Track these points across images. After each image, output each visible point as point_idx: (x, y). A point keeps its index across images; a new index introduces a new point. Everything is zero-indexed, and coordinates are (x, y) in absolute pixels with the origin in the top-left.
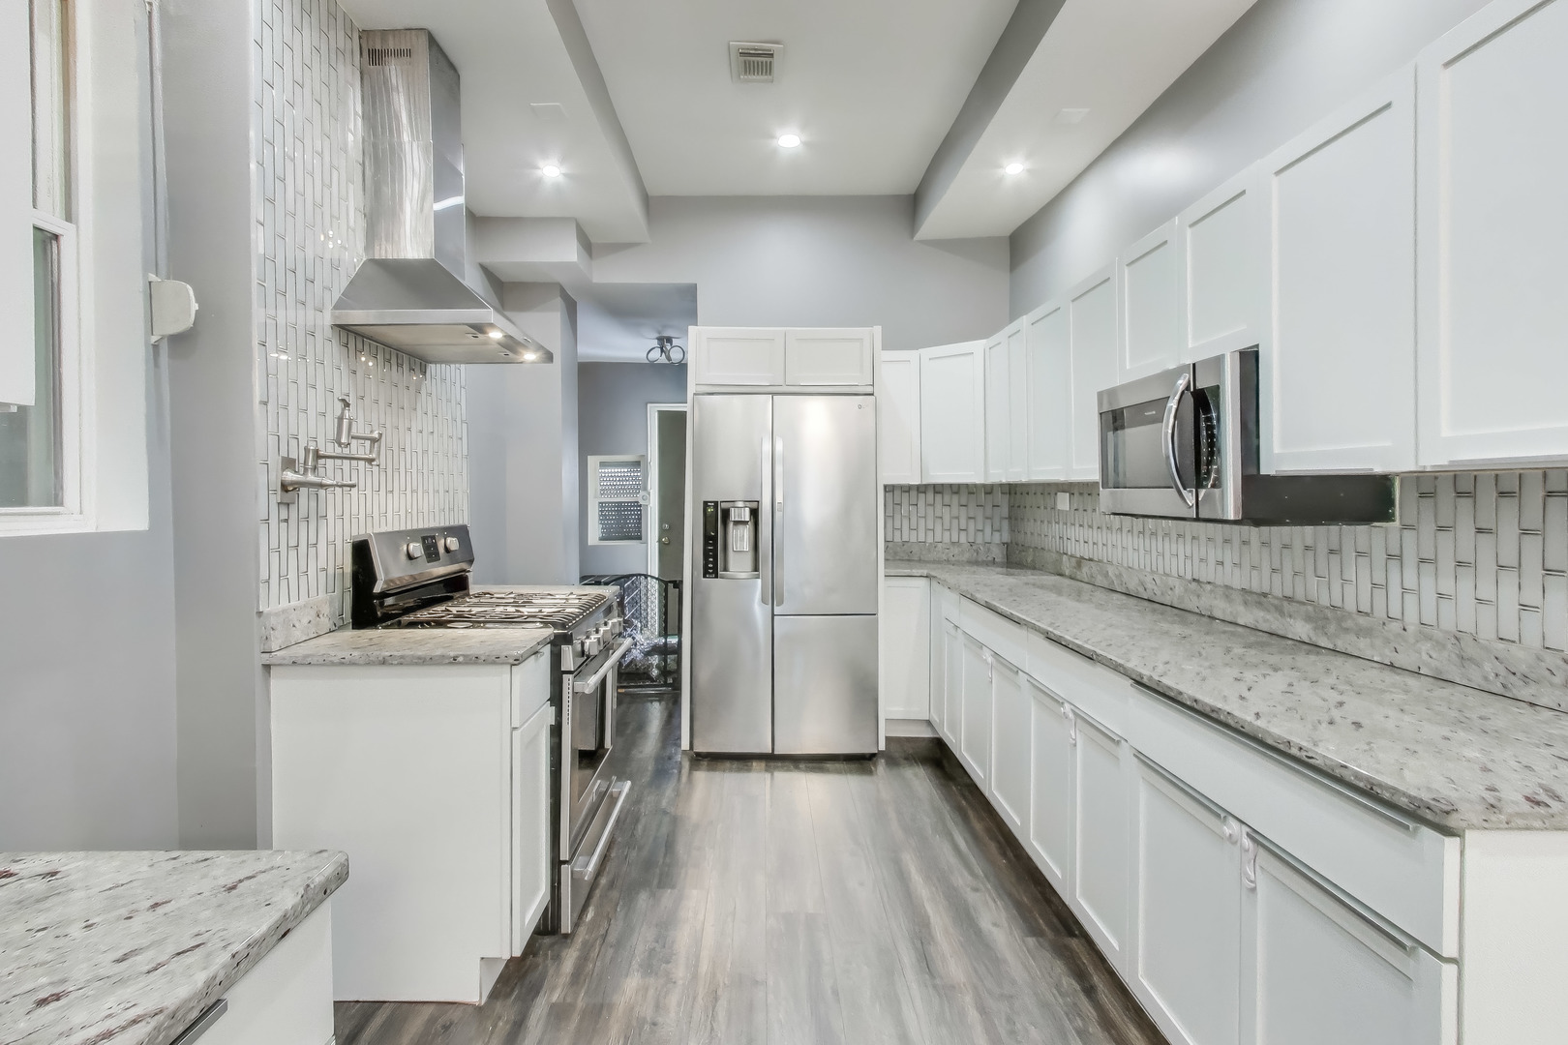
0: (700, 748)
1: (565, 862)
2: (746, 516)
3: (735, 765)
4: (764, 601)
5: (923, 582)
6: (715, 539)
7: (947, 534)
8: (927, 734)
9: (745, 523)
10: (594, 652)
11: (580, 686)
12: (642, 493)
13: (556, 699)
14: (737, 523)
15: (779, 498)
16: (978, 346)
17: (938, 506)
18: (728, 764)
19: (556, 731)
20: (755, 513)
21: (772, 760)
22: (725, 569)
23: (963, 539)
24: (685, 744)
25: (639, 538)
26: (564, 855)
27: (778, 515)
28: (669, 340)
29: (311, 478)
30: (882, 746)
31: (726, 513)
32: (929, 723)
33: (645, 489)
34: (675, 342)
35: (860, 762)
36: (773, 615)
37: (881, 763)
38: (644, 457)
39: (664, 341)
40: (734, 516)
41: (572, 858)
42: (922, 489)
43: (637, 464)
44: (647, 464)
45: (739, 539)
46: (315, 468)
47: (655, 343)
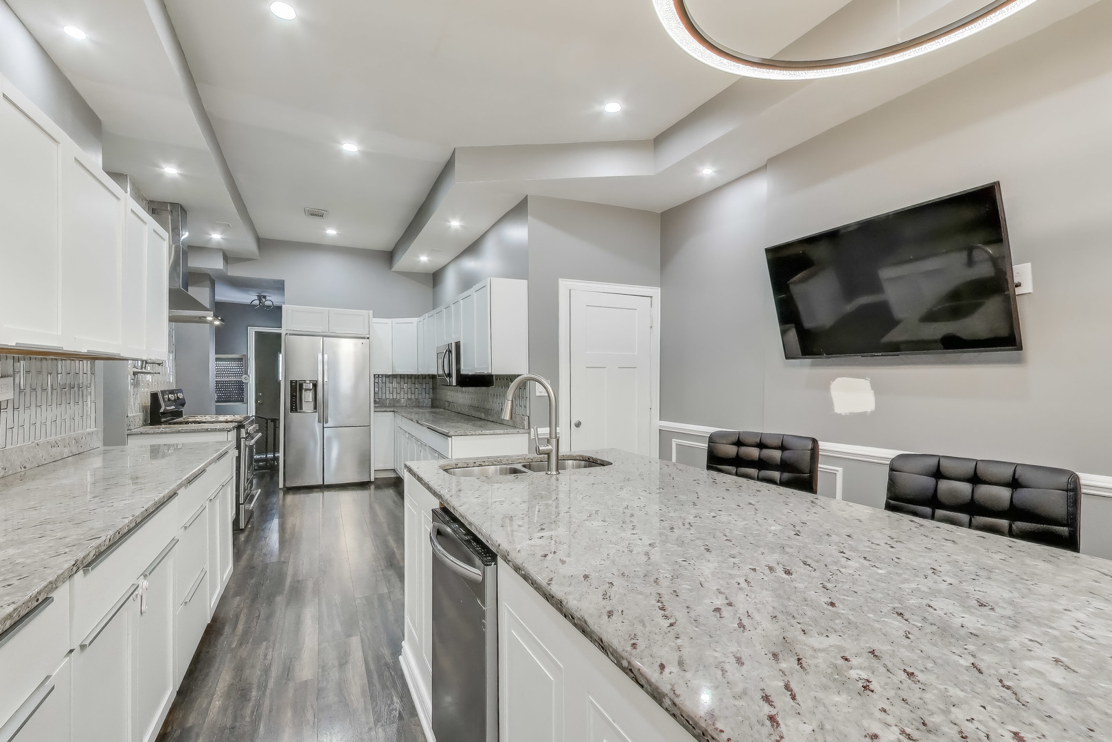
0: (288, 485)
1: (242, 504)
2: (311, 386)
3: (306, 491)
4: (319, 422)
5: (391, 414)
6: (296, 396)
7: (406, 395)
8: (392, 475)
9: (310, 390)
10: (252, 432)
11: (247, 443)
12: (244, 376)
13: (238, 447)
14: (306, 390)
15: (326, 379)
16: (415, 320)
17: (402, 383)
18: (302, 491)
19: (238, 459)
20: (315, 386)
21: (324, 487)
22: (301, 408)
23: (413, 397)
24: (281, 486)
25: (242, 401)
26: (241, 501)
27: (325, 386)
28: (265, 297)
29: (144, 370)
30: (372, 480)
31: (301, 385)
32: (394, 470)
33: (246, 373)
34: (268, 298)
35: (363, 485)
36: (323, 428)
37: (372, 487)
38: (246, 356)
39: (260, 297)
40: (305, 386)
41: (244, 502)
42: (394, 376)
43: (240, 360)
44: (247, 359)
45: (308, 396)
46: (145, 368)
47: (256, 298)
